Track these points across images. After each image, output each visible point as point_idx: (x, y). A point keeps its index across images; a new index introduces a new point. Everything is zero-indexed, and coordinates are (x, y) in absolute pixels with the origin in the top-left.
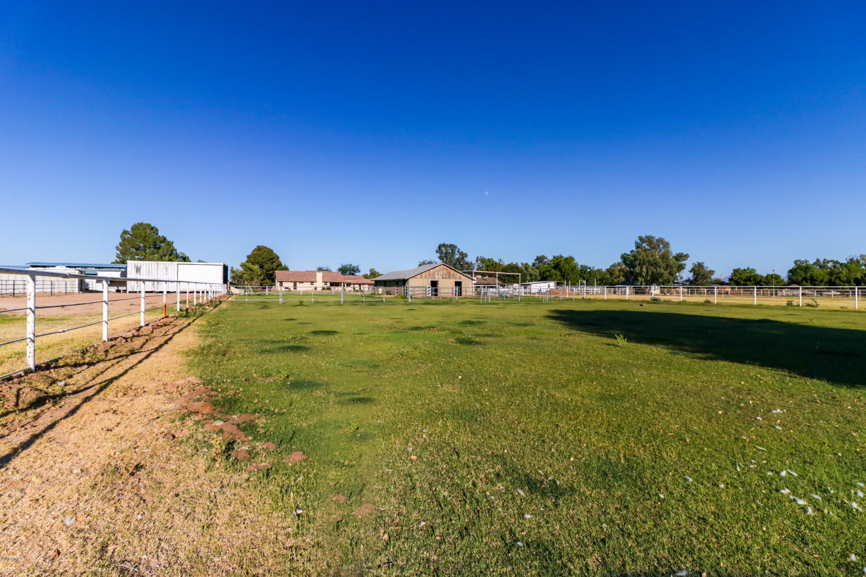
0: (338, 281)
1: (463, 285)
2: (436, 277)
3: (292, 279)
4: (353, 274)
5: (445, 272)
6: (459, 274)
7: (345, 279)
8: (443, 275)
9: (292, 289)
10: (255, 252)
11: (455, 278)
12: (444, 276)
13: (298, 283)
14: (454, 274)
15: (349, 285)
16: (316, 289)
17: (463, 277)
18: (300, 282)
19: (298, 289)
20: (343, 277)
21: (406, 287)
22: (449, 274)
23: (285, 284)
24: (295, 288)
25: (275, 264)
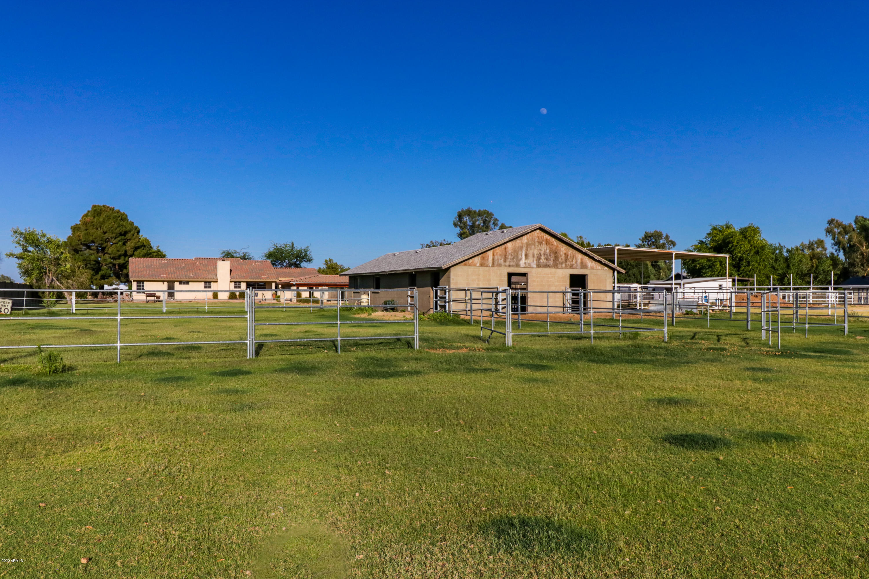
0: (264, 278)
1: (591, 284)
2: (522, 263)
3: (164, 276)
4: (297, 266)
5: (545, 248)
6: (579, 256)
7: (279, 275)
8: (539, 259)
9: (164, 297)
10: (88, 219)
11: (571, 267)
12: (543, 260)
13: (177, 284)
14: (566, 255)
15: (287, 286)
16: (215, 295)
17: (590, 263)
18: (181, 282)
19: (178, 296)
20: (273, 270)
21: (444, 290)
22: (556, 253)
23: (148, 286)
24: (171, 295)
25: (130, 245)
